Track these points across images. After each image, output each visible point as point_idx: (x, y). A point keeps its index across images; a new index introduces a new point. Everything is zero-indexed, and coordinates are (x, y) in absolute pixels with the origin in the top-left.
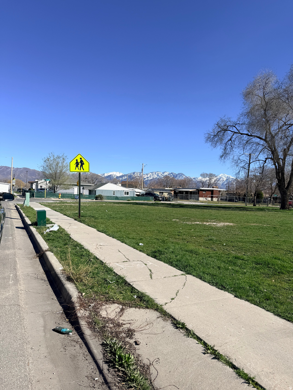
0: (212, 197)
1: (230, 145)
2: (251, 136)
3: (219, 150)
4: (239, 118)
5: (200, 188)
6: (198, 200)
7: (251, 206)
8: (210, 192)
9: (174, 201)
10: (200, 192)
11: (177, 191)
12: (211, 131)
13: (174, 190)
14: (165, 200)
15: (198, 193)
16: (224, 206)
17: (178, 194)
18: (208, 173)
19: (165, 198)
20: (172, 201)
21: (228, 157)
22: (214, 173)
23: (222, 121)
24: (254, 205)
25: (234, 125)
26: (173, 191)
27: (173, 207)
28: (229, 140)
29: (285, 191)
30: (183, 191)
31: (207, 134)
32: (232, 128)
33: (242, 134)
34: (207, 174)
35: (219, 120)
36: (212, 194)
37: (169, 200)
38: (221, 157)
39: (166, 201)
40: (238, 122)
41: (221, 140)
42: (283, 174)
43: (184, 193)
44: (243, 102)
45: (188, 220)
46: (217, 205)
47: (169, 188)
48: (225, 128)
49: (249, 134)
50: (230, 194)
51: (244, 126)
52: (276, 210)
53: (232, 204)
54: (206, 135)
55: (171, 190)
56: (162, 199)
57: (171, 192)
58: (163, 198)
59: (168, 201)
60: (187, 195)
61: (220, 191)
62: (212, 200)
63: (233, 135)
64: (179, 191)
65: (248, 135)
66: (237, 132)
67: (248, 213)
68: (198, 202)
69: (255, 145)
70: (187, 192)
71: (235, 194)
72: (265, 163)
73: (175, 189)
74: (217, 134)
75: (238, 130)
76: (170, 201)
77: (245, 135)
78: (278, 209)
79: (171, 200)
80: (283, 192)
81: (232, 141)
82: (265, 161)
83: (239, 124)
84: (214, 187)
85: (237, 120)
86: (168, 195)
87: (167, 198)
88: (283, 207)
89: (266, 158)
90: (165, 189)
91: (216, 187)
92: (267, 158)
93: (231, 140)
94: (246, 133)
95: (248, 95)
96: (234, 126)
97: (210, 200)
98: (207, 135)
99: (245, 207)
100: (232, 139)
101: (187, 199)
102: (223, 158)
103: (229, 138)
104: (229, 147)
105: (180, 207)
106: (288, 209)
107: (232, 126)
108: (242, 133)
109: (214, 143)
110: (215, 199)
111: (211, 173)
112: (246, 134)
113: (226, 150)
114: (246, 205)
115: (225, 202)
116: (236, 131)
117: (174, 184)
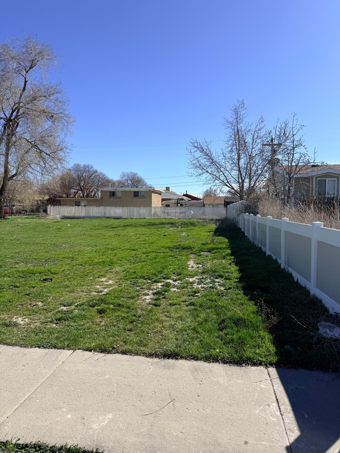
106: (3, 218)
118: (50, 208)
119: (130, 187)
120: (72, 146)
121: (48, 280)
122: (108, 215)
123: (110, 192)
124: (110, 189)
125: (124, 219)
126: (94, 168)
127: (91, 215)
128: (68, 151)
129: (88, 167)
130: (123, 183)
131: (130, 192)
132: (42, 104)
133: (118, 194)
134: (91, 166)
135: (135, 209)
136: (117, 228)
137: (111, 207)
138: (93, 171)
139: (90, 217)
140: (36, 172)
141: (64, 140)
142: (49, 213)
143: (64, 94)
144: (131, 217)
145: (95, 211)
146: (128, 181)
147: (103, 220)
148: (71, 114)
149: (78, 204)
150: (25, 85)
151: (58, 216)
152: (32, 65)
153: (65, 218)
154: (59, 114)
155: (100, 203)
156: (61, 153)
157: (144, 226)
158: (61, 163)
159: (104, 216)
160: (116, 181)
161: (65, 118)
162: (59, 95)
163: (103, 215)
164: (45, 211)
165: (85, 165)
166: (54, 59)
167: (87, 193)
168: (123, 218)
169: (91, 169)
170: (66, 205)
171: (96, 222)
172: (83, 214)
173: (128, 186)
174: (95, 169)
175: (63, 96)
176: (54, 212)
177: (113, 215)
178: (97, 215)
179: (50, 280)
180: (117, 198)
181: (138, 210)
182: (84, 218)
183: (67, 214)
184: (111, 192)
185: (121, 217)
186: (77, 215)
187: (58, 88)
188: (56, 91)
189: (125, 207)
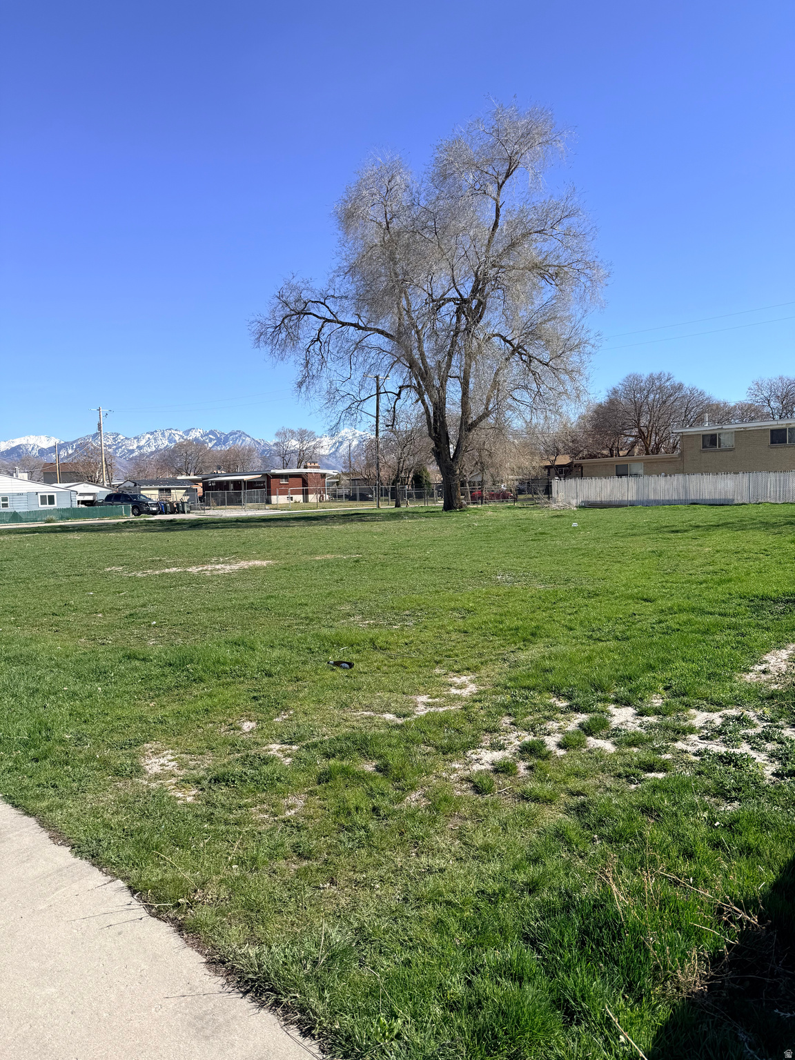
0: (306, 493)
1: (318, 352)
2: (365, 329)
3: (292, 367)
4: (332, 281)
5: (272, 471)
6: (268, 502)
7: (388, 506)
8: (300, 480)
9: (196, 511)
10: (273, 481)
11: (212, 482)
12: (267, 315)
13: (203, 479)
15: (265, 486)
17: (217, 491)
18: (295, 429)
20: (188, 512)
21: (317, 387)
22: (309, 429)
23: (293, 288)
24: (397, 505)
25: (322, 301)
26: (201, 484)
28: (315, 341)
29: (452, 465)
30: (228, 482)
31: (256, 323)
32: (318, 308)
33: (343, 324)
34: (292, 432)
35: (282, 284)
36: (305, 483)
37: (181, 509)
38: (300, 384)
39: (171, 513)
40: (331, 292)
41: (294, 338)
42: (444, 424)
43: (231, 486)
44: (338, 237)
46: (306, 513)
47: (195, 475)
48: (300, 306)
49: (361, 324)
51: (346, 303)
53: (351, 506)
54: (253, 325)
55: (195, 482)
56: (159, 508)
57: (194, 487)
59: (178, 513)
60: (231, 492)
61: (324, 476)
62: (306, 500)
63: (322, 327)
64: (217, 482)
65: (359, 327)
66: (332, 318)
68: (265, 509)
69: (373, 354)
70: (237, 484)
71: (366, 479)
72: (397, 399)
73: (204, 476)
74: (283, 321)
75: (332, 313)
76: (184, 512)
77: (352, 328)
78: (438, 512)
79: (186, 509)
80: (447, 468)
81: (321, 343)
82: (399, 395)
83: (333, 296)
84: (309, 464)
85: (328, 287)
86: (184, 495)
87: (175, 506)
88: (449, 507)
89: (400, 387)
90: (179, 478)
91: (313, 465)
92: (403, 386)
93: (318, 339)
94: (354, 322)
95: (348, 218)
96: (322, 303)
97: (302, 501)
98: (256, 327)
99: (374, 511)
100: (323, 338)
101: (235, 501)
102: (304, 389)
103: (314, 334)
104: (315, 360)
106: (459, 508)
107: (317, 302)
108: (342, 320)
109: (278, 347)
110: (312, 498)
111: (304, 428)
112: (355, 325)
113: (309, 366)
114: (378, 507)
115: (337, 504)
116: (329, 316)
117: (207, 464)
118: (558, 485)
119: (777, 417)
121: (343, 665)
122: (693, 496)
123: (704, 436)
124: (707, 427)
125: (736, 505)
126: (675, 379)
127: (652, 497)
128: (589, 348)
129: (659, 378)
130: (756, 410)
131: (761, 431)
132: (535, 249)
133: (727, 441)
134: (667, 375)
135: (772, 477)
137: (702, 474)
138: (673, 387)
139: (648, 504)
141: (581, 324)
142: (554, 495)
143: (585, 216)
144: (760, 501)
145: (663, 486)
146: (772, 403)
148: (599, 260)
149: (622, 472)
150: (498, 216)
151: (574, 502)
152: (510, 169)
153: (588, 505)
154: (574, 265)
155: (678, 464)
156: (574, 358)
158: (573, 380)
159: (684, 498)
160: (735, 406)
161: (587, 271)
162: (574, 220)
163: (682, 497)
164: (548, 491)
165: (651, 376)
166: (558, 138)
167: (655, 443)
168: (736, 502)
169: (668, 383)
170: (591, 476)
172: (631, 496)
173: (770, 416)
174: (677, 383)
175: (582, 220)
176: (567, 493)
177: (707, 496)
178: (667, 498)
179: (347, 666)
180: (722, 451)
181: (780, 480)
182: (632, 504)
183: (594, 497)
184: (707, 435)
185: (729, 500)
186: (617, 497)
187: (571, 203)
188: (566, 214)
189: (741, 474)
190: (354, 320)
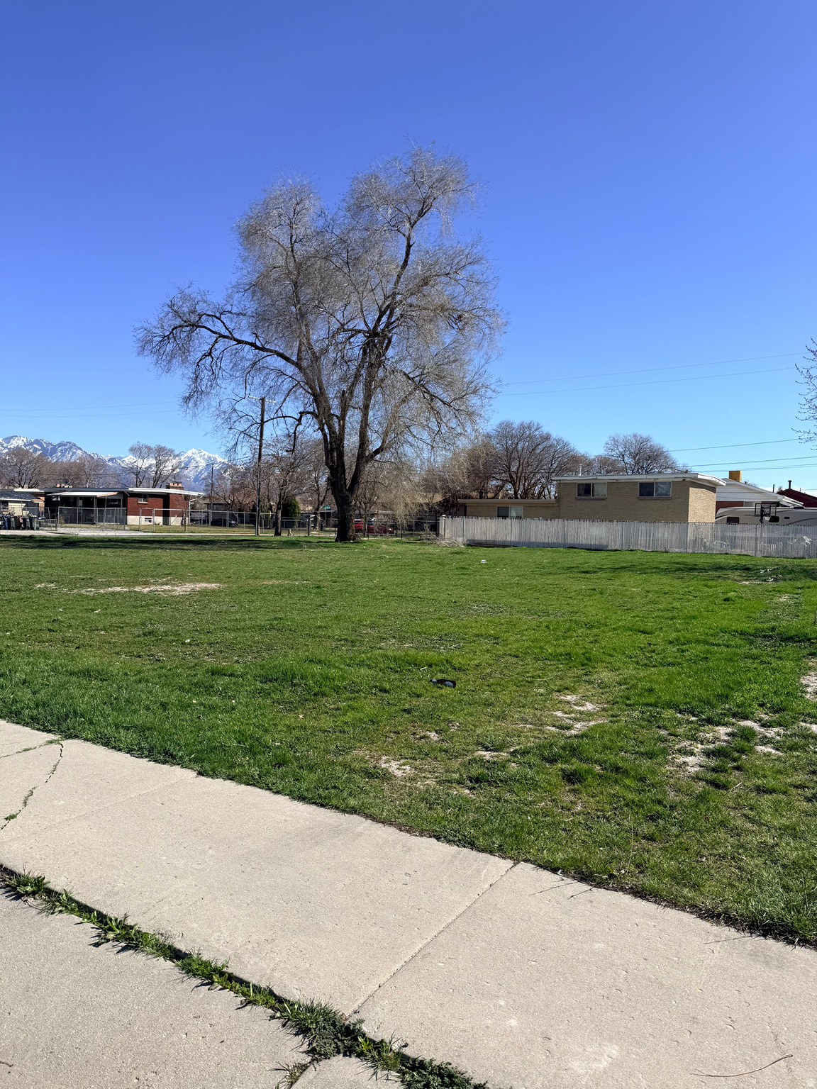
0: (166, 515)
1: (209, 368)
2: (263, 349)
3: (179, 380)
4: (230, 296)
5: (130, 489)
6: (124, 522)
7: (268, 535)
8: (161, 501)
9: (47, 528)
10: (130, 500)
11: (57, 496)
12: (155, 323)
13: (46, 493)
14: (13, 524)
15: (123, 502)
16: (200, 538)
17: (56, 507)
18: (153, 445)
19: (13, 519)
20: (38, 529)
21: (206, 404)
22: (168, 446)
23: (185, 298)
24: (277, 534)
25: (218, 315)
26: (43, 498)
27: (40, 547)
28: (206, 356)
29: (348, 496)
30: (75, 497)
31: (143, 330)
32: (213, 321)
33: (239, 342)
34: (149, 448)
35: (174, 293)
36: (166, 504)
37: (28, 525)
38: (187, 399)
39: (18, 528)
40: (228, 308)
41: (184, 351)
42: (341, 454)
43: (80, 503)
44: (239, 252)
45: (87, 582)
46: (181, 536)
47: (29, 488)
48: (194, 318)
49: (258, 344)
50: (218, 506)
51: (244, 322)
52: (326, 544)
53: (221, 532)
54: (139, 331)
55: (37, 495)
56: (4, 523)
57: (36, 501)
58: (9, 520)
59: (24, 529)
60: (88, 509)
61: (187, 498)
62: (166, 522)
63: (216, 342)
64: (62, 497)
65: (257, 347)
66: (227, 334)
67: (260, 554)
68: (125, 530)
69: (272, 376)
70: (88, 501)
71: (229, 504)
72: (298, 425)
73: (47, 490)
74: (172, 332)
75: (228, 330)
76: (32, 529)
77: (248, 346)
78: (331, 542)
79: (35, 525)
80: (342, 498)
81: (213, 358)
82: (299, 420)
83: (230, 312)
84: (171, 484)
85: (225, 302)
86: (24, 509)
87: (21, 521)
88: (343, 537)
89: (301, 413)
90: (16, 490)
91: (176, 485)
92: (304, 412)
93: (210, 354)
94: (250, 341)
95: (251, 234)
96: (217, 318)
97: (162, 524)
98: (141, 334)
99: (253, 538)
100: (215, 354)
101: (90, 521)
102: (190, 405)
103: (206, 348)
104: (205, 374)
105: (65, 545)
106: (353, 540)
107: (213, 316)
108: (239, 338)
109: (164, 357)
110: (175, 521)
111: (162, 445)
112: (251, 344)
113: (198, 380)
114: (258, 534)
115: (201, 529)
116: (224, 331)
117: (45, 477)
118: (445, 522)
119: (630, 473)
120: (499, 383)
121: (447, 683)
122: (570, 540)
123: (579, 485)
124: (580, 477)
125: (611, 550)
126: (543, 429)
127: (533, 540)
128: (490, 393)
129: (529, 428)
130: (613, 464)
131: (630, 484)
132: (441, 292)
133: (600, 491)
134: (536, 424)
135: (643, 527)
136: (595, 572)
137: (580, 521)
138: (541, 437)
139: (531, 545)
140: (420, 444)
141: (483, 369)
142: (441, 532)
143: (487, 265)
144: (631, 548)
145: (543, 529)
146: (626, 458)
147: (560, 552)
148: (500, 308)
149: (503, 514)
150: (407, 254)
151: (460, 540)
152: (422, 209)
153: (473, 544)
154: (474, 311)
155: (553, 511)
156: (474, 400)
157: (667, 571)
158: (474, 422)
159: (563, 542)
160: (594, 460)
161: (487, 318)
162: (476, 267)
163: (561, 540)
164: (435, 528)
165: (522, 424)
166: (470, 188)
167: (524, 489)
168: (609, 548)
169: (537, 433)
170: (477, 516)
171: (543, 557)
172: (514, 538)
173: (624, 470)
174: (545, 433)
175: (485, 269)
176: (454, 530)
177: (584, 542)
178: (546, 541)
179: (451, 684)
180: (595, 499)
181: (650, 530)
182: (515, 545)
183: (479, 537)
184: (582, 484)
185: (603, 546)
186: (501, 537)
187: (475, 251)
188: (470, 260)
189: (615, 523)
190: (251, 339)
